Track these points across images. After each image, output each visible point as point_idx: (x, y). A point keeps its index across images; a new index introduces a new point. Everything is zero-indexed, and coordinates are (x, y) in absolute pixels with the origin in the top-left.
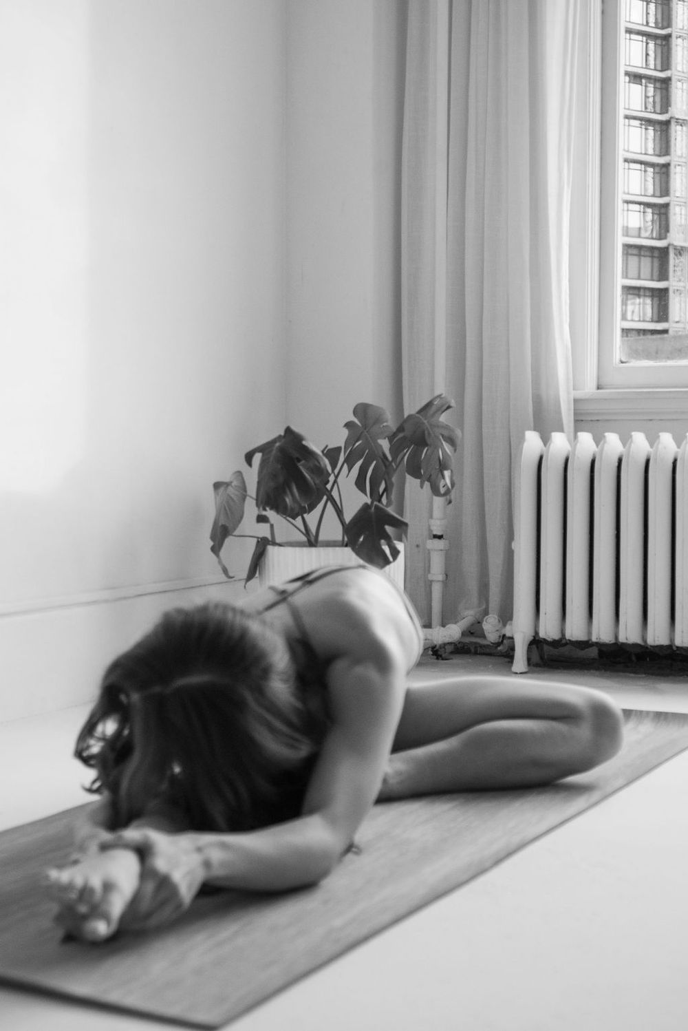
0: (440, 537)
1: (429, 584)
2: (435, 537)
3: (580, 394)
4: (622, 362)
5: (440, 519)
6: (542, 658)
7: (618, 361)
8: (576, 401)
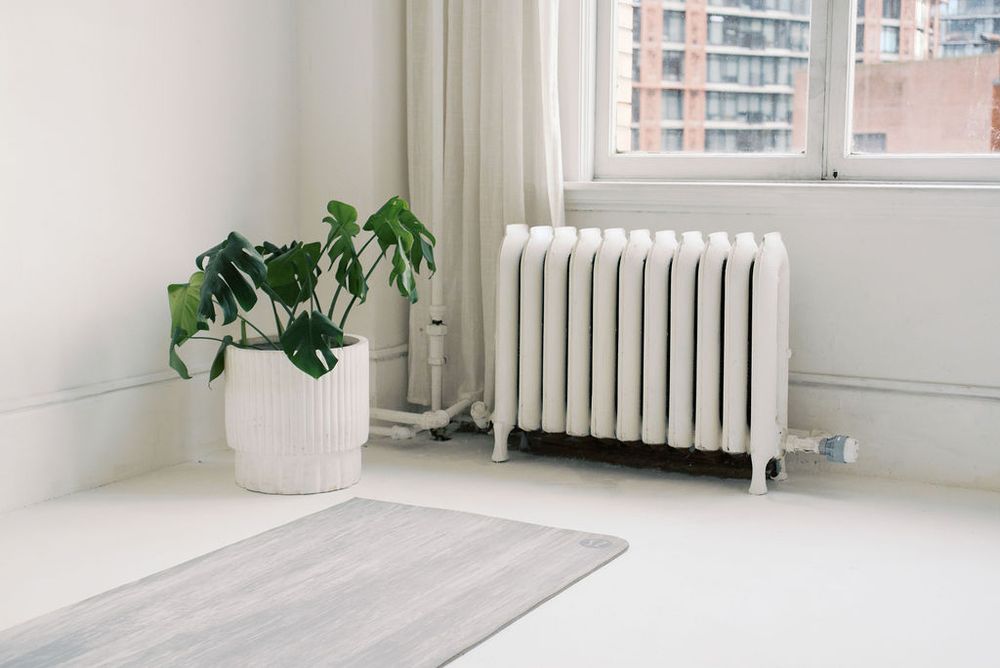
0: (438, 323)
1: (429, 367)
2: (434, 322)
3: (571, 185)
4: (618, 152)
5: (438, 306)
6: (530, 444)
7: (613, 150)
8: (566, 192)
